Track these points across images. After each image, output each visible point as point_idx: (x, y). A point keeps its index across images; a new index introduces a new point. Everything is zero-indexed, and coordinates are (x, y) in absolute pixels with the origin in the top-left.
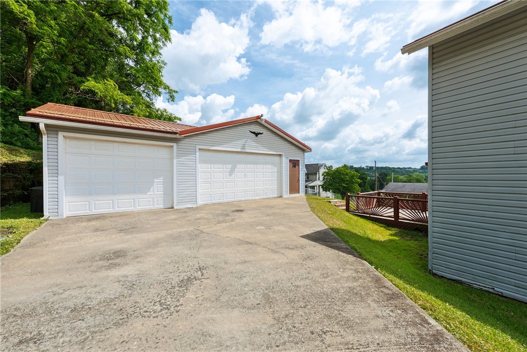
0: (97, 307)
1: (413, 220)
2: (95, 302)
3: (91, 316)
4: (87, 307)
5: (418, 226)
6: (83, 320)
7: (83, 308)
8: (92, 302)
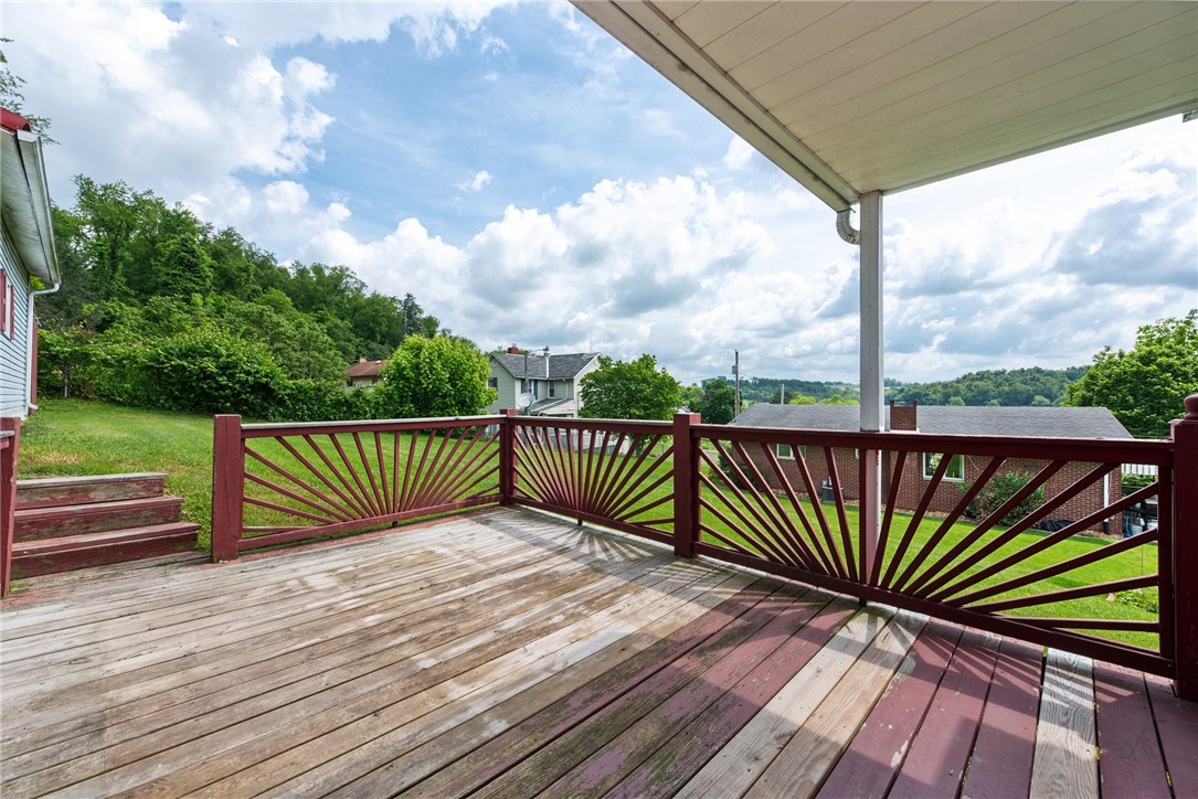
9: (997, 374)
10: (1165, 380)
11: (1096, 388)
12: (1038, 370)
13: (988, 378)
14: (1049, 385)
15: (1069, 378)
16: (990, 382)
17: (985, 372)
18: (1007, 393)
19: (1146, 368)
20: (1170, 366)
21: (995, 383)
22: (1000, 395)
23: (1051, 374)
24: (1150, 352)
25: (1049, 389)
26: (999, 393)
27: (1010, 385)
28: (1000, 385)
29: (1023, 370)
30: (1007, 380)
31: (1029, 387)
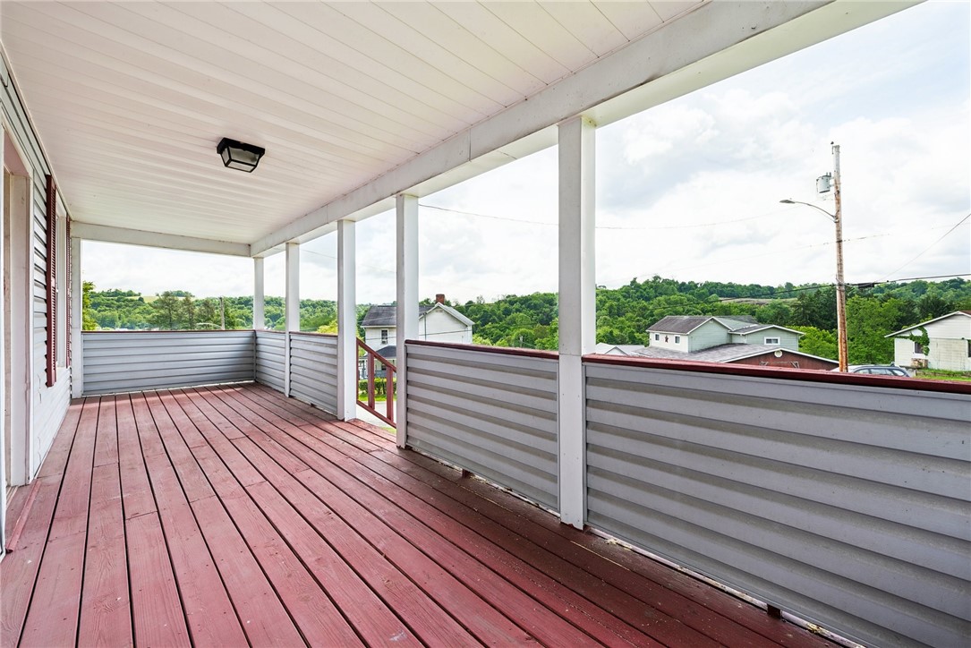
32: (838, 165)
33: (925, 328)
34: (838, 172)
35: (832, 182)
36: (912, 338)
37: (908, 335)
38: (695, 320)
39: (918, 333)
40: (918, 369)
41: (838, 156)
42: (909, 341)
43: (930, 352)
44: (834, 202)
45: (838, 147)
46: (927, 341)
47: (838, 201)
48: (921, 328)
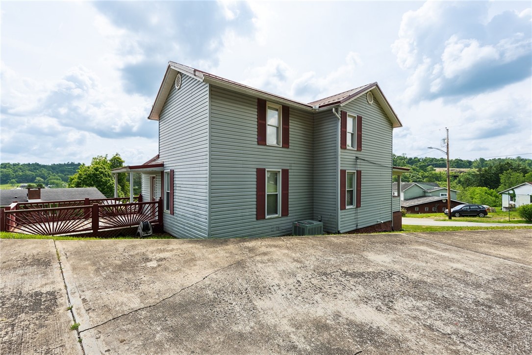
0: (428, 298)
1: (115, 227)
2: (427, 303)
3: (437, 295)
4: (435, 303)
5: (121, 231)
6: (444, 296)
7: (439, 304)
8: (430, 305)
9: (14, 165)
10: (101, 176)
11: (82, 179)
12: (37, 164)
13: (9, 167)
14: (43, 172)
15: (53, 169)
16: (10, 170)
17: (7, 164)
18: (21, 176)
19: (96, 173)
20: (102, 172)
21: (14, 170)
22: (17, 177)
23: (44, 166)
24: (97, 167)
25: (43, 174)
26: (16, 175)
27: (22, 171)
28: (17, 171)
29: (29, 164)
30: (20, 169)
31: (33, 173)
32: (448, 136)
33: (514, 190)
34: (448, 138)
35: (446, 141)
36: (509, 194)
37: (507, 193)
38: (407, 185)
39: (511, 192)
40: (510, 208)
41: (448, 133)
42: (508, 195)
43: (516, 200)
44: (446, 148)
45: (448, 130)
46: (514, 196)
47: (448, 148)
48: (513, 189)
